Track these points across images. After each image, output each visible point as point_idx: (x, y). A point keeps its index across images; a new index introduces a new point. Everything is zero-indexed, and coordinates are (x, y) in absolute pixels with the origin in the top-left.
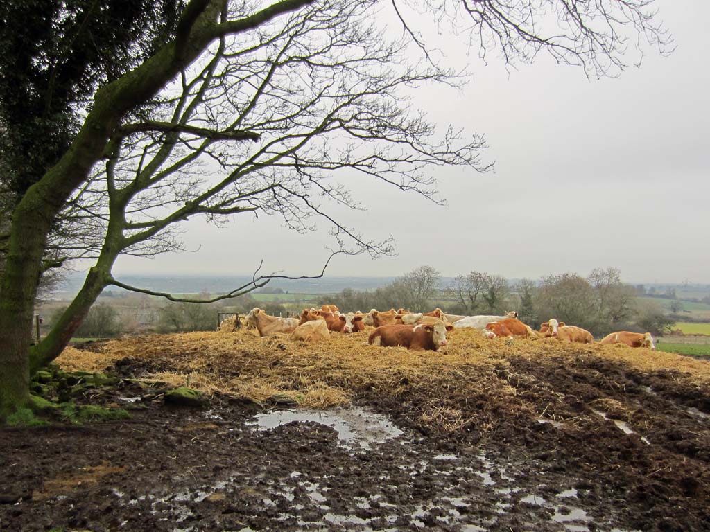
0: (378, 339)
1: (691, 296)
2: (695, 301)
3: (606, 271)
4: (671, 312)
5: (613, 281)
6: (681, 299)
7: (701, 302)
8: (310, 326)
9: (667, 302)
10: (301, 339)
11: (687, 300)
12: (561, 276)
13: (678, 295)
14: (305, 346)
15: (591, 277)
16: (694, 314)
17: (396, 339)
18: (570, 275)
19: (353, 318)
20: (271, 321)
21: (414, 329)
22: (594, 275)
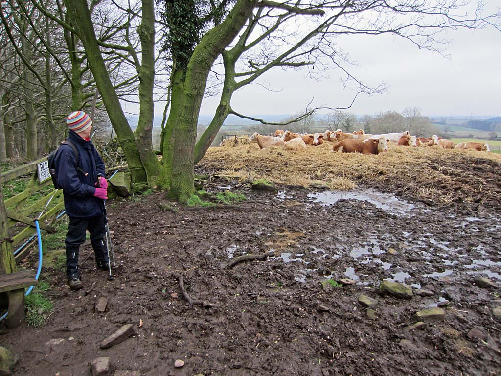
0: (341, 148)
1: (454, 123)
2: (457, 125)
3: (413, 109)
4: (445, 133)
5: (417, 115)
6: (449, 125)
7: (460, 126)
8: (296, 141)
9: (442, 126)
10: (292, 149)
11: (452, 125)
12: (387, 112)
13: (448, 122)
14: (295, 153)
15: (404, 112)
16: (457, 133)
17: (353, 148)
18: (392, 111)
19: (318, 136)
20: (266, 139)
21: (364, 142)
22: (406, 111)
